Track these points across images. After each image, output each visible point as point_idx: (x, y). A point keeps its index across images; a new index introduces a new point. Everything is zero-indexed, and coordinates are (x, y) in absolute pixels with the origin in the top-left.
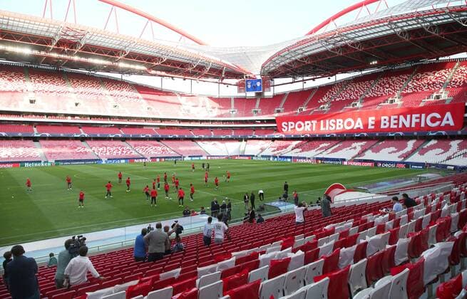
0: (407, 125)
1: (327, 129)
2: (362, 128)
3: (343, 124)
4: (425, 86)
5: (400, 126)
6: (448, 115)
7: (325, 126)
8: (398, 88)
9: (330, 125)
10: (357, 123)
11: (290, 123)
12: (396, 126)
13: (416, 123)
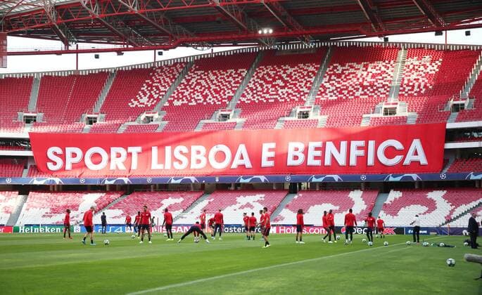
0: (341, 161)
1: (168, 166)
2: (248, 165)
3: (207, 156)
4: (357, 90)
5: (328, 162)
6: (416, 144)
7: (162, 159)
8: (306, 90)
9: (174, 159)
10: (238, 156)
11: (69, 150)
12: (318, 163)
13: (358, 157)
